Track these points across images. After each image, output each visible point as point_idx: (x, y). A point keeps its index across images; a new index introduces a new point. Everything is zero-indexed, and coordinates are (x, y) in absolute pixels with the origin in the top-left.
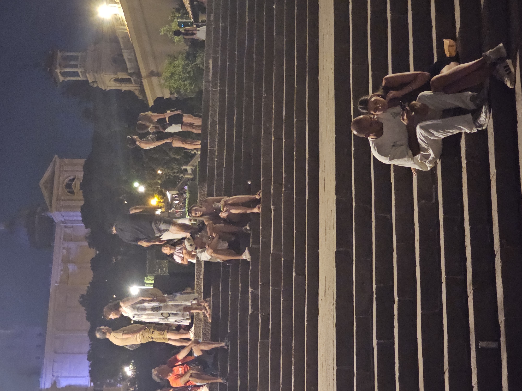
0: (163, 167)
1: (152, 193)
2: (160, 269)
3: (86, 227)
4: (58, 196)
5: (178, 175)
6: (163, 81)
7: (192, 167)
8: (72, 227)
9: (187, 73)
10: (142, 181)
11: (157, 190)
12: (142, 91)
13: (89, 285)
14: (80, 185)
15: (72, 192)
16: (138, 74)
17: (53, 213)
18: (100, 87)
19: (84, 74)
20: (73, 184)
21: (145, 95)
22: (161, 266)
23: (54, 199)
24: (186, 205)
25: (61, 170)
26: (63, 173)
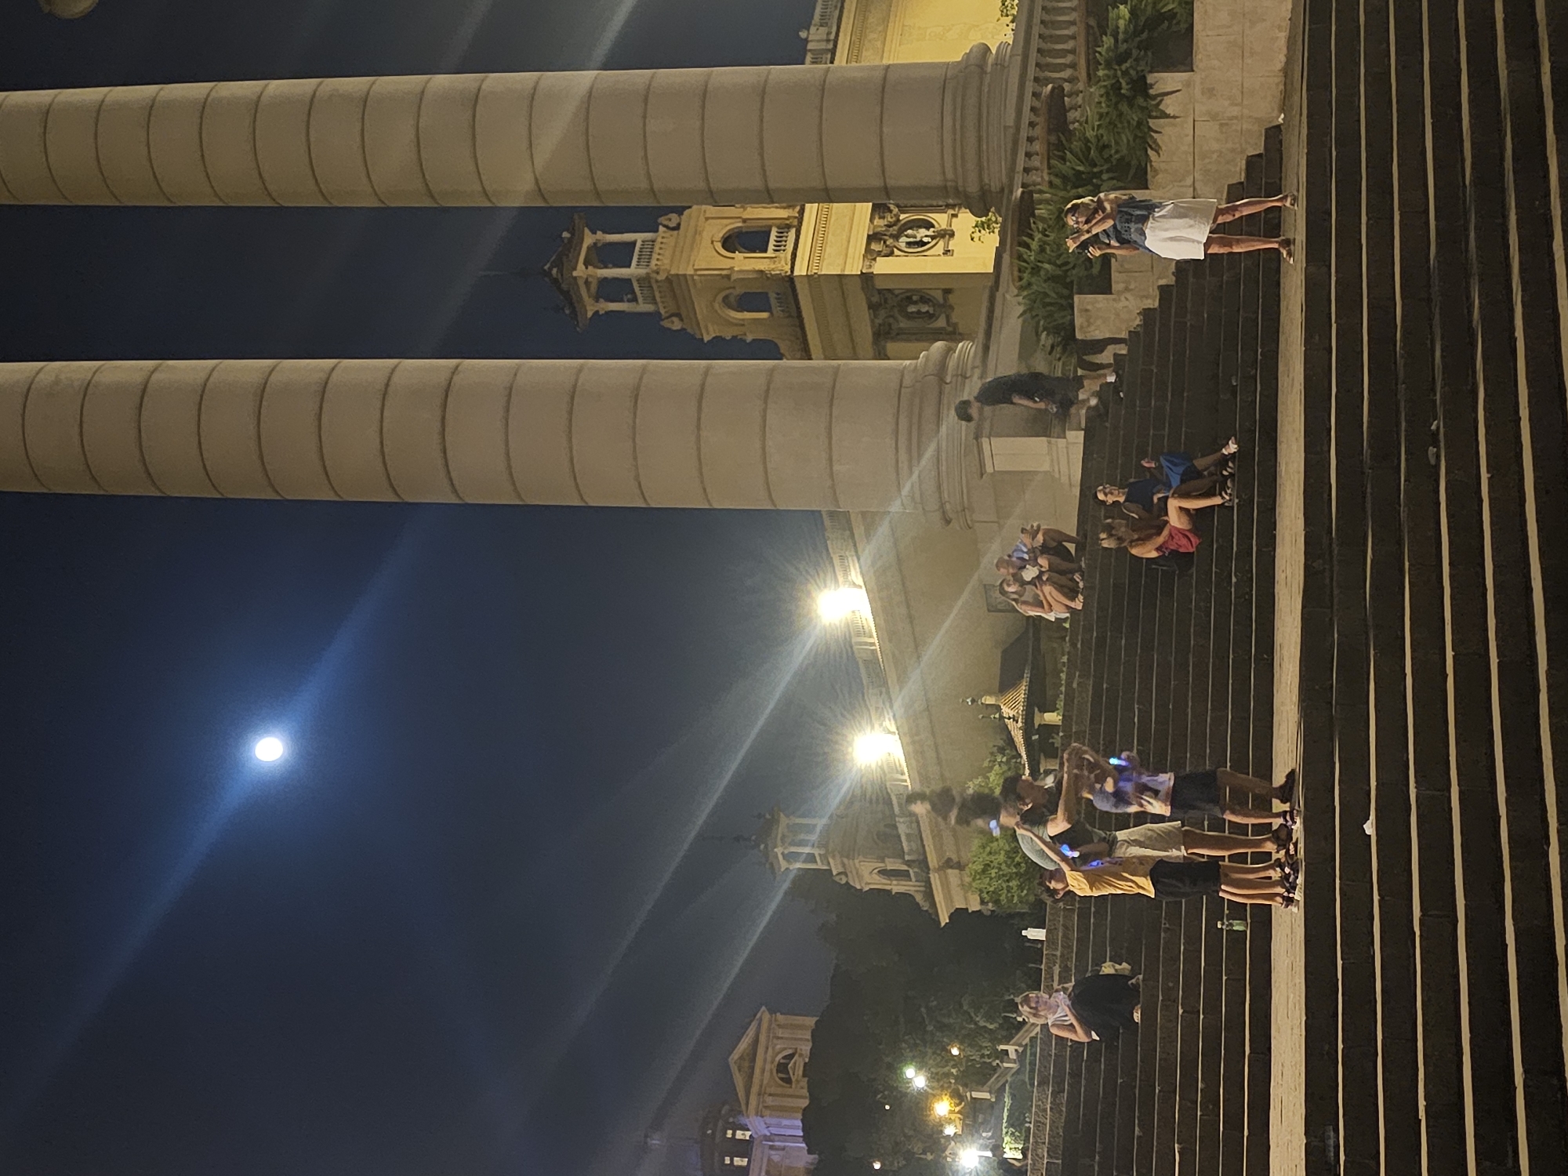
0: (961, 1043)
1: (939, 1092)
3: (810, 1152)
4: (761, 1086)
5: (990, 1061)
6: (968, 879)
7: (1017, 1048)
8: (783, 1149)
9: (1015, 866)
10: (921, 1066)
11: (949, 1087)
12: (929, 895)
14: (804, 1067)
15: (788, 1081)
16: (923, 864)
17: (751, 1119)
18: (852, 883)
19: (824, 857)
20: (790, 1065)
21: (933, 904)
23: (755, 1089)
24: (1004, 1121)
25: (771, 1035)
26: (775, 1041)
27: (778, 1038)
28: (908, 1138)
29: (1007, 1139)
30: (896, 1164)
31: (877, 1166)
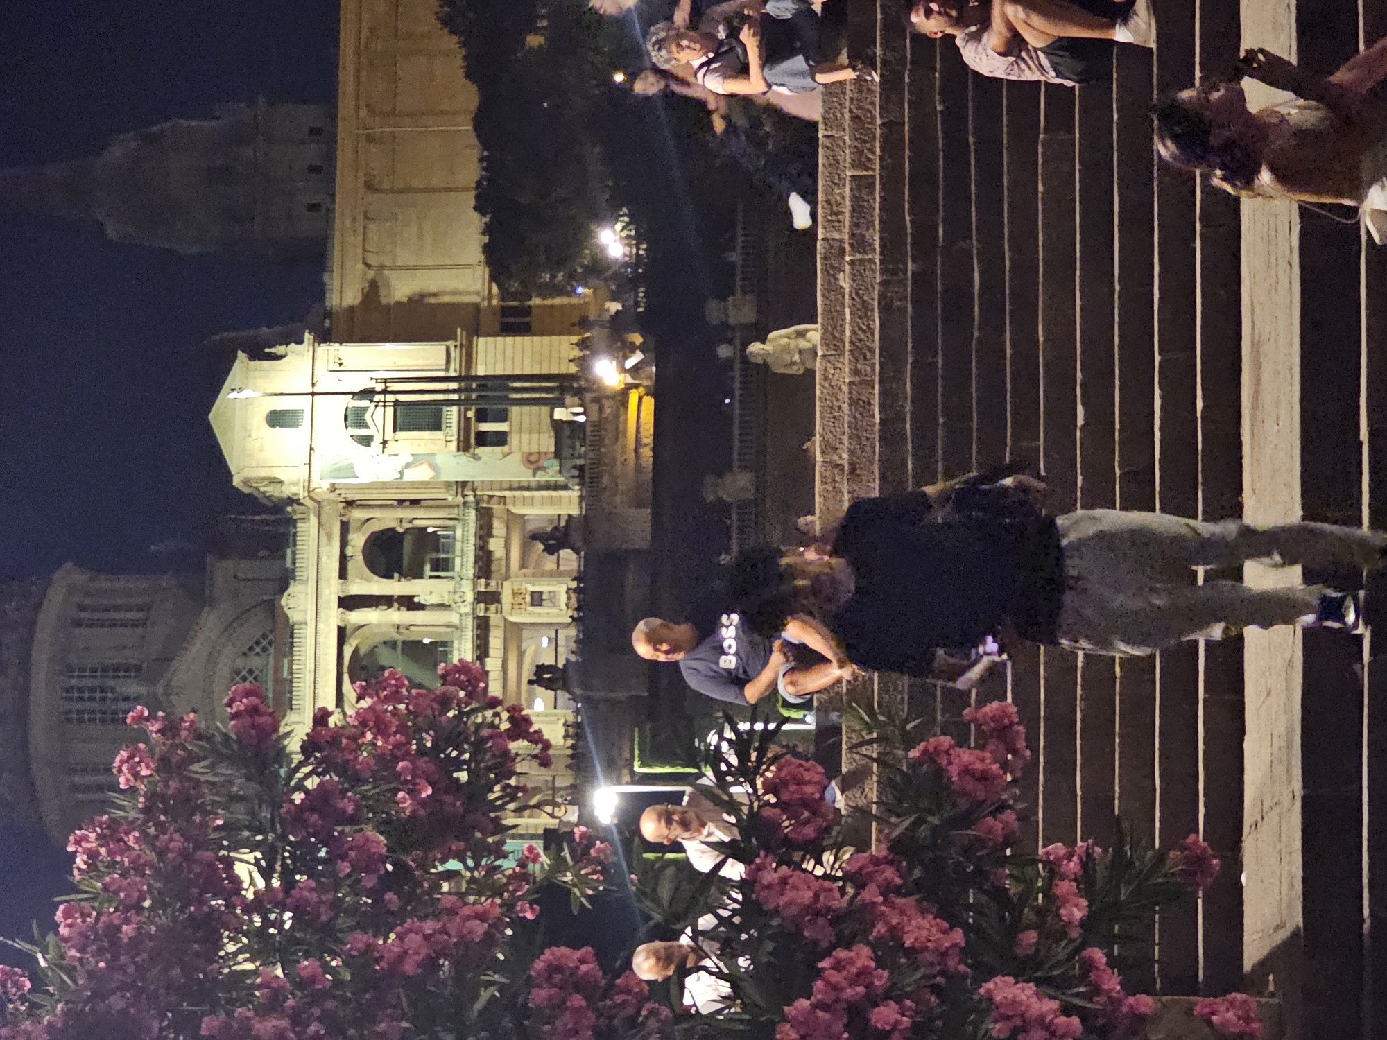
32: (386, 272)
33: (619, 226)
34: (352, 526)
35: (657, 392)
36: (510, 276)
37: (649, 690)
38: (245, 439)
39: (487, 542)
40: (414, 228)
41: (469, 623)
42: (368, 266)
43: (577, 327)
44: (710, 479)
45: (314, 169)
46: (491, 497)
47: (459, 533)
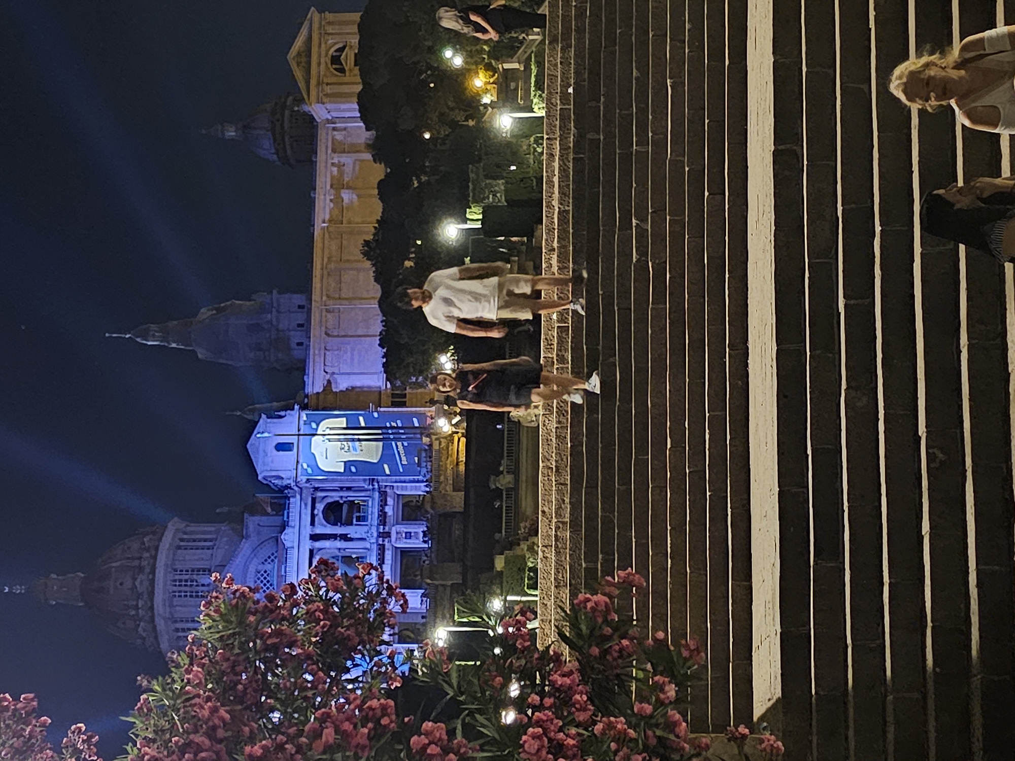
1: (474, 67)
2: (491, 196)
3: (367, 129)
4: (319, 77)
5: (515, 35)
8: (345, 129)
10: (458, 47)
11: (483, 62)
13: (377, 225)
14: (355, 57)
15: (342, 71)
17: (313, 106)
20: (342, 57)
22: (493, 189)
23: (313, 82)
24: (533, 85)
25: (323, 32)
26: (327, 37)
27: (329, 34)
28: (452, 109)
29: (535, 100)
30: (442, 132)
31: (427, 136)
32: (335, 376)
33: (449, 354)
34: (317, 500)
35: (467, 435)
36: (396, 379)
37: (463, 580)
38: (264, 457)
39: (384, 508)
40: (349, 354)
41: (375, 547)
42: (327, 373)
43: (428, 404)
44: (493, 477)
45: (300, 325)
46: (386, 486)
47: (370, 503)
